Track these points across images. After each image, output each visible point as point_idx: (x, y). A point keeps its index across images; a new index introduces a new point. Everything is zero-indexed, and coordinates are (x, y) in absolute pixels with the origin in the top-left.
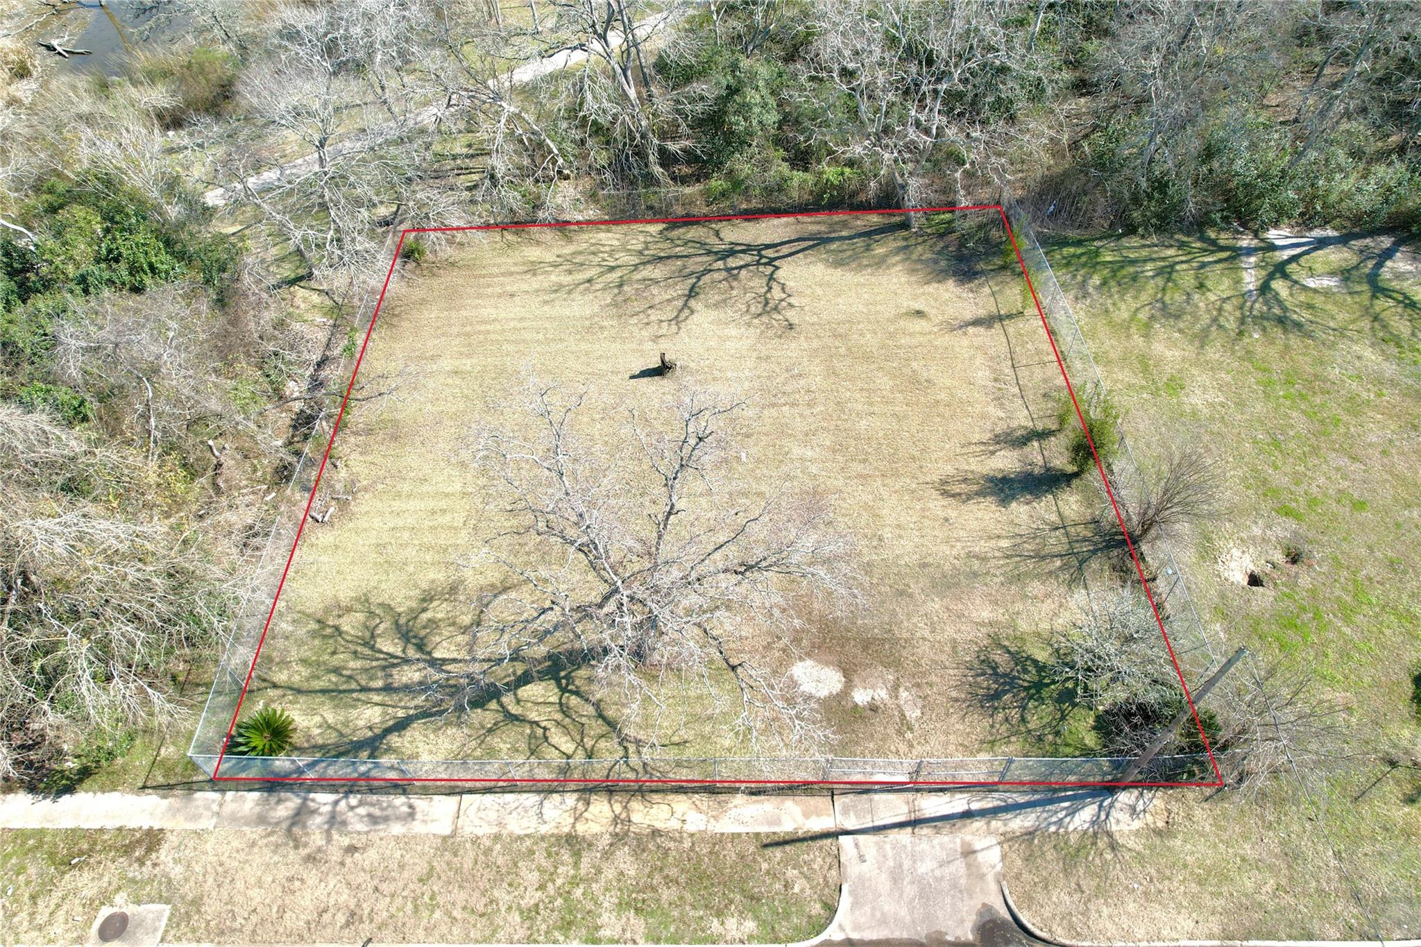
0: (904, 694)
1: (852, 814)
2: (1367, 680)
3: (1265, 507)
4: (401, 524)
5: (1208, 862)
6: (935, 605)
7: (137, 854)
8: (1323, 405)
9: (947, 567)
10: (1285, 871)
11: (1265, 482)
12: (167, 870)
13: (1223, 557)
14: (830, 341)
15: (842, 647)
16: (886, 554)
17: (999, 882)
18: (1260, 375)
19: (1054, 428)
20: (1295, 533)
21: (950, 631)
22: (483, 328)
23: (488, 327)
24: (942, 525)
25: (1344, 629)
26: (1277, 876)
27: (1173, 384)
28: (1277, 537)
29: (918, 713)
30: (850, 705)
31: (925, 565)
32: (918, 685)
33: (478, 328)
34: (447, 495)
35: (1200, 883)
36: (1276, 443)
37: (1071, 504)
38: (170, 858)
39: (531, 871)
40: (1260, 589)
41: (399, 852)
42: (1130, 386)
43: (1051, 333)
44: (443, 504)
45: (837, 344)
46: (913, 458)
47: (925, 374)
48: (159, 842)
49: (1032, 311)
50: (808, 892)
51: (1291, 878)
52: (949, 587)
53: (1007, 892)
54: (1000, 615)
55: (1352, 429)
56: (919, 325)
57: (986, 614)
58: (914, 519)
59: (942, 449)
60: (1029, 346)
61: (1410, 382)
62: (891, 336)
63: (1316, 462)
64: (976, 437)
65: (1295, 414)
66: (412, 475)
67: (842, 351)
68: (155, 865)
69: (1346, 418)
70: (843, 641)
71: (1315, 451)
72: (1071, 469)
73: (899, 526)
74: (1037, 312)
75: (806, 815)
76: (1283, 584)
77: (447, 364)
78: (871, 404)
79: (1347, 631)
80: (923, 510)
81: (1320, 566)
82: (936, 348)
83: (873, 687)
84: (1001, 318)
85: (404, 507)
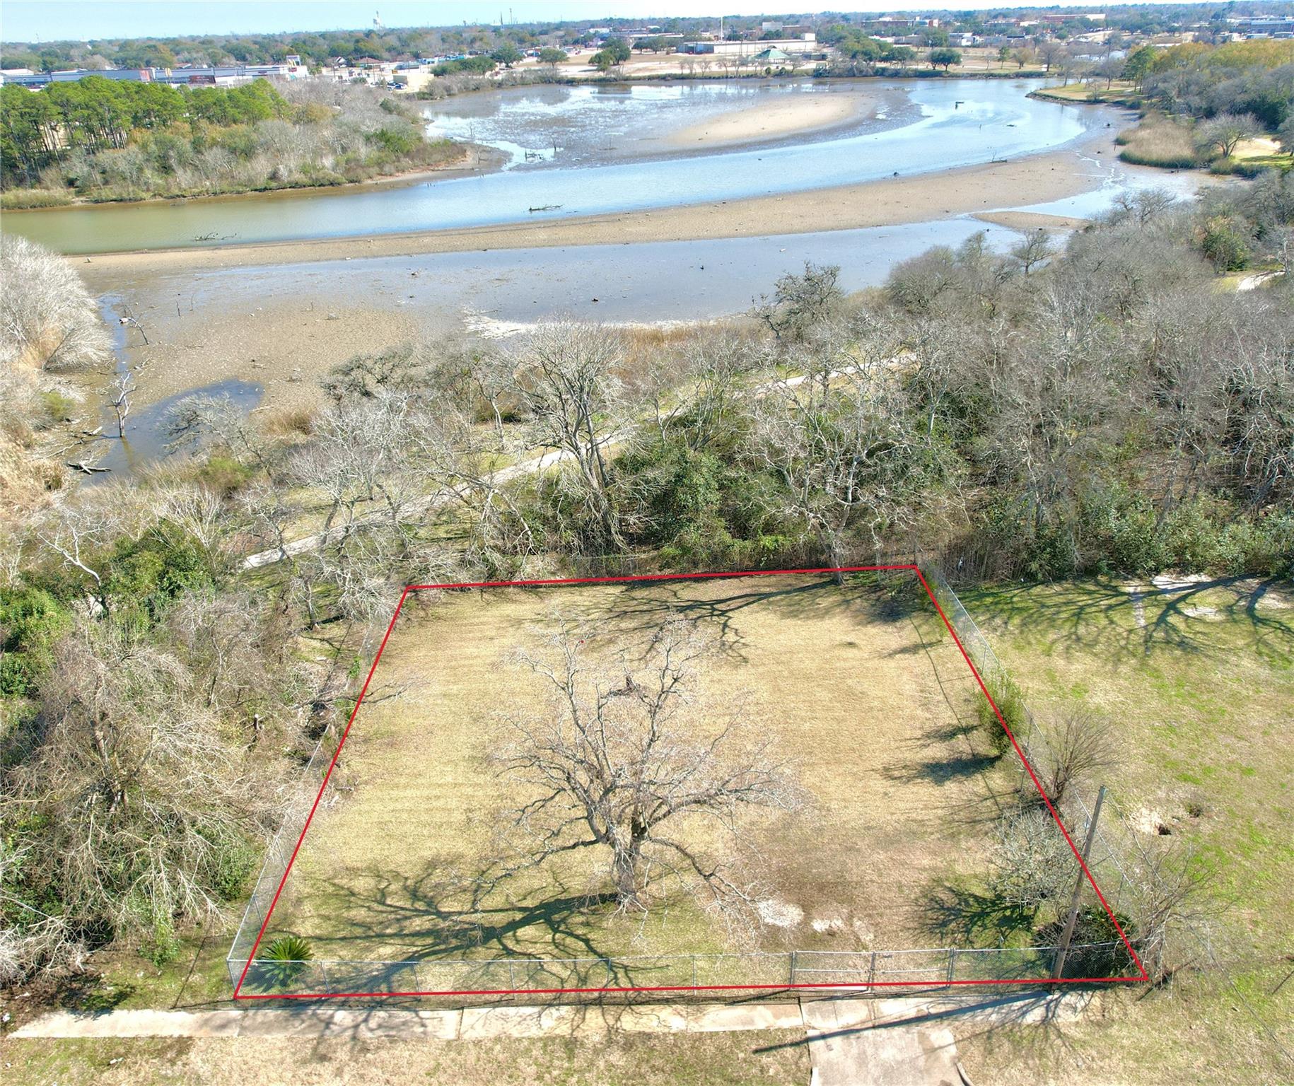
0: (857, 923)
1: (817, 1014)
2: (1268, 900)
3: (1166, 776)
4: (399, 807)
5: (1143, 1045)
6: (881, 856)
7: (169, 1056)
8: (1210, 700)
9: (889, 828)
10: (1213, 1050)
11: (1164, 757)
12: (196, 1068)
13: (1134, 815)
14: (774, 668)
15: (800, 889)
16: (835, 820)
17: (955, 1064)
18: (1154, 681)
19: (975, 724)
20: (1194, 794)
21: (895, 875)
22: (467, 662)
23: (471, 662)
24: (883, 798)
25: (1243, 862)
26: (1206, 1055)
27: (1078, 689)
28: (1180, 798)
29: (871, 936)
30: (810, 932)
31: (869, 828)
32: (870, 916)
33: (462, 662)
34: (440, 785)
35: (1137, 1060)
36: (1171, 729)
37: (997, 780)
38: (198, 1059)
39: (529, 1065)
40: (1169, 836)
41: (408, 1053)
42: (1039, 692)
43: (966, 655)
44: (437, 792)
45: (780, 668)
46: (853, 749)
47: (859, 688)
48: (188, 1047)
49: (948, 639)
50: (782, 1075)
51: (1219, 1056)
52: (892, 844)
53: (963, 1072)
54: (939, 862)
55: (1236, 717)
56: (851, 653)
57: (926, 861)
58: (858, 794)
59: (878, 743)
60: (949, 665)
61: (1282, 682)
62: (827, 661)
63: (1208, 741)
64: (908, 734)
65: (1185, 708)
66: (407, 771)
67: (786, 673)
68: (185, 1065)
69: (1230, 709)
70: (801, 885)
71: (1205, 732)
72: (994, 752)
73: (844, 800)
74: (953, 640)
75: (776, 1016)
76: (1187, 831)
77: (437, 689)
78: (813, 711)
79: (1248, 864)
80: (864, 787)
81: (1218, 817)
82: (867, 669)
83: (830, 918)
84: (924, 646)
85: (402, 794)
